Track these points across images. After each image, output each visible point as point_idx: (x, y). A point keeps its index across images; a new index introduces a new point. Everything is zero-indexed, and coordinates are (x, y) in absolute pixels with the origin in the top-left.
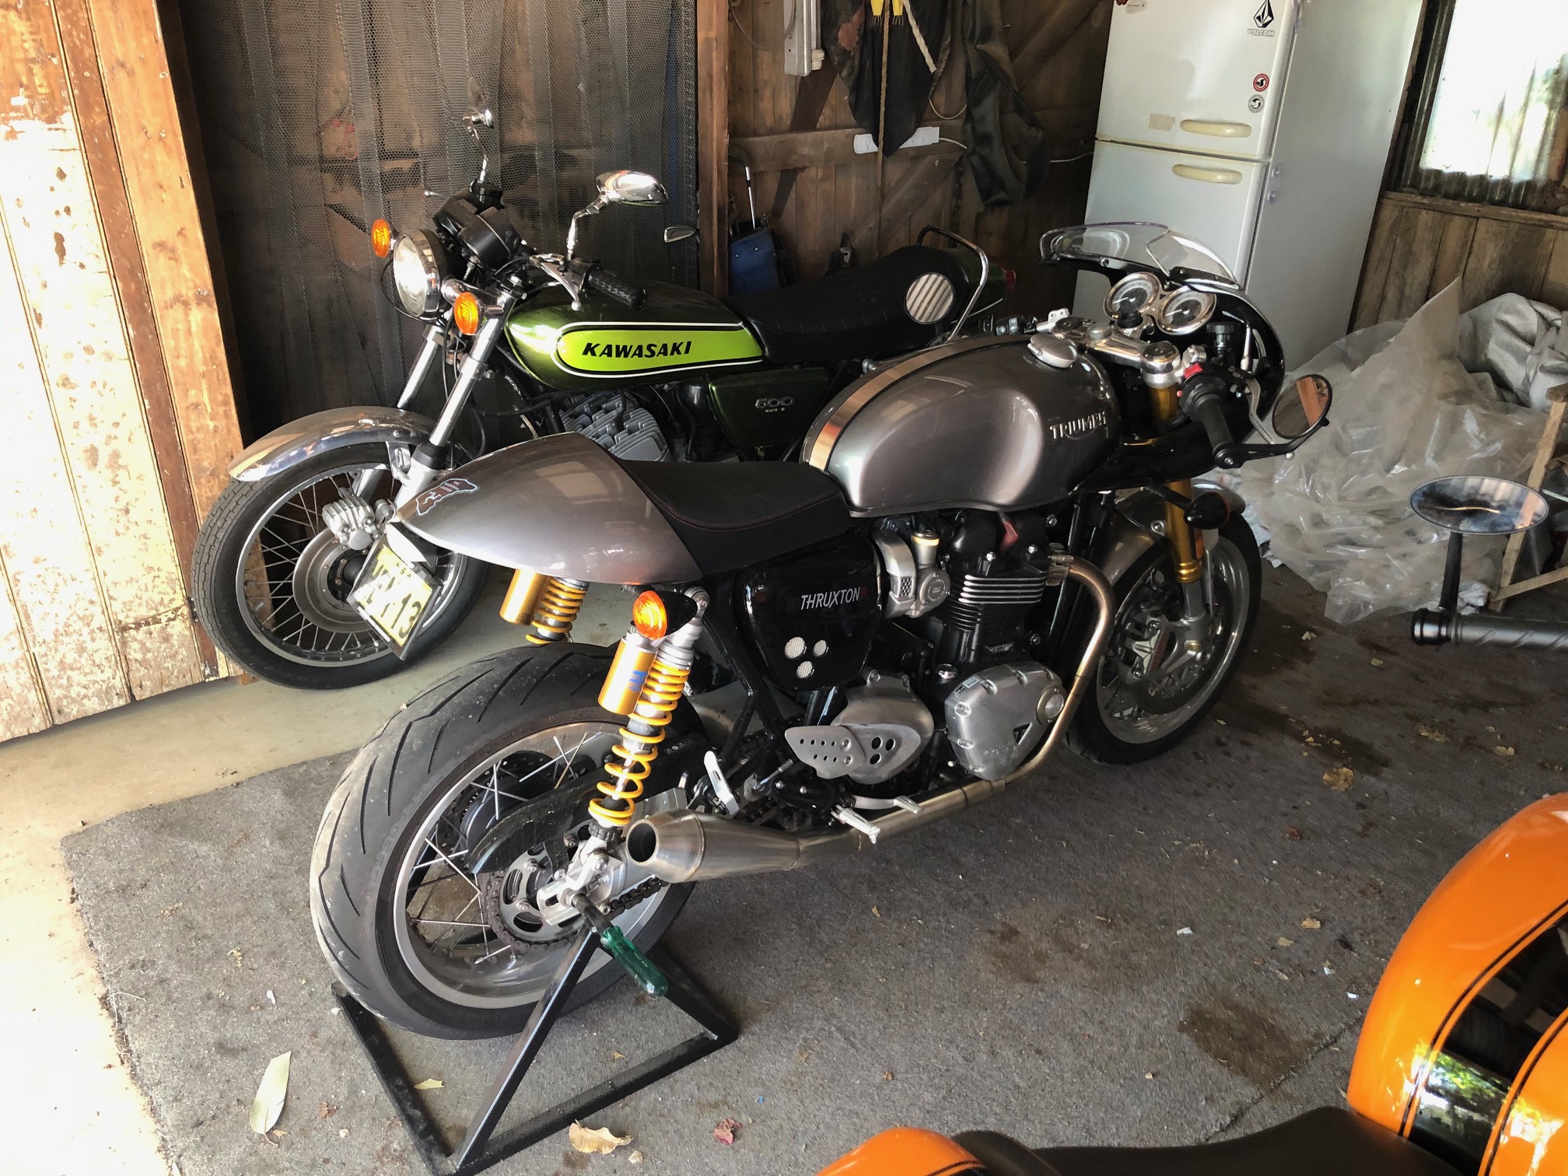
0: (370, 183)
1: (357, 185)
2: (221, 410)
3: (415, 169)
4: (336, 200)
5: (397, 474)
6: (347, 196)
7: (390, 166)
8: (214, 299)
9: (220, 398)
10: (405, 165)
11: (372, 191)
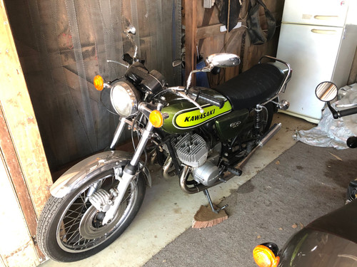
0: (79, 56)
1: (74, 58)
2: (41, 163)
3: (94, 49)
4: (66, 64)
5: (117, 177)
6: (70, 62)
7: (85, 49)
8: (35, 120)
9: (41, 159)
10: (90, 48)
11: (79, 59)
